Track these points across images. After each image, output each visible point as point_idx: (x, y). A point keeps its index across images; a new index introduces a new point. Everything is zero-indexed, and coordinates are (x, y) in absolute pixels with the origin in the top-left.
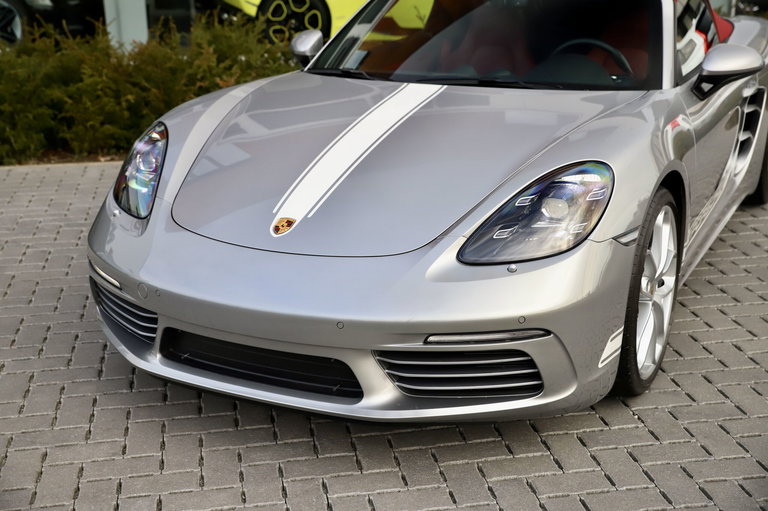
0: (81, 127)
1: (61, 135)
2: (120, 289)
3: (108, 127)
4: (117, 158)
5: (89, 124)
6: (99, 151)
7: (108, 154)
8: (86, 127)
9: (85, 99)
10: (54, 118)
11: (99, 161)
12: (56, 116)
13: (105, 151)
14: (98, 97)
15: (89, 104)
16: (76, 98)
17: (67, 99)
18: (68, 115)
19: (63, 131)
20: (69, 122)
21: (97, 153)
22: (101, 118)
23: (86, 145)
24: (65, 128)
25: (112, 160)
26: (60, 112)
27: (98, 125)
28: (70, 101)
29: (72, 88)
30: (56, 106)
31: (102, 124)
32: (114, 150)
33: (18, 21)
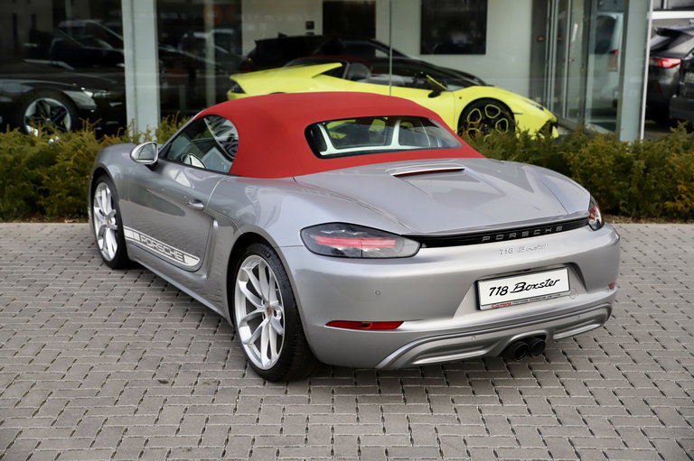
0: (53, 197)
1: (39, 202)
3: (70, 198)
4: (77, 220)
5: (58, 195)
7: (70, 218)
9: (57, 177)
10: (34, 190)
11: (64, 222)
13: (70, 215)
14: (67, 176)
15: (60, 180)
16: (52, 176)
17: (45, 176)
18: (44, 188)
19: (41, 200)
20: (46, 193)
21: (64, 217)
22: (68, 191)
23: (55, 211)
24: (42, 197)
25: (74, 222)
26: (39, 186)
27: (64, 196)
29: (50, 169)
30: (37, 181)
31: (67, 195)
32: (77, 215)
33: (68, 116)
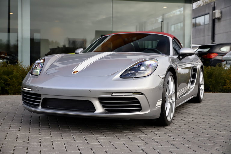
0: (12, 86)
2: (31, 91)
3: (20, 86)
5: (14, 85)
6: (16, 94)
8: (13, 87)
9: (14, 78)
10: (4, 84)
12: (5, 83)
13: (18, 93)
14: (18, 78)
15: (15, 80)
16: (11, 79)
17: (8, 79)
18: (8, 83)
19: (7, 88)
20: (9, 85)
22: (18, 84)
24: (7, 87)
26: (6, 82)
27: (17, 86)
28: (9, 79)
29: (10, 76)
30: (6, 80)
